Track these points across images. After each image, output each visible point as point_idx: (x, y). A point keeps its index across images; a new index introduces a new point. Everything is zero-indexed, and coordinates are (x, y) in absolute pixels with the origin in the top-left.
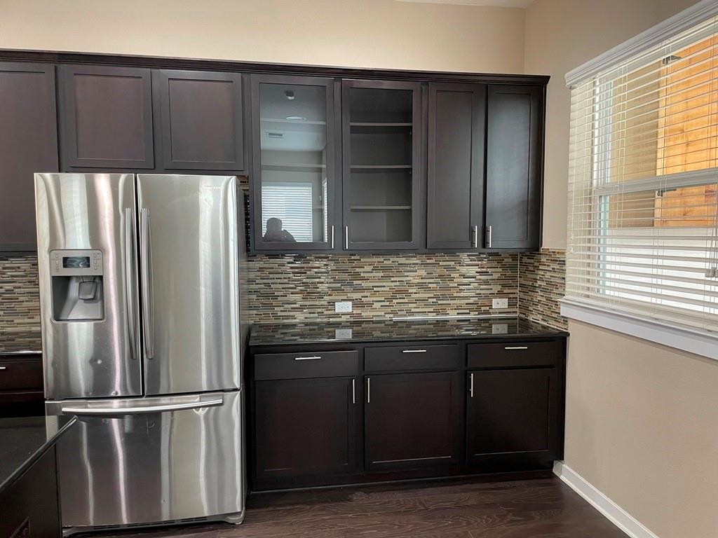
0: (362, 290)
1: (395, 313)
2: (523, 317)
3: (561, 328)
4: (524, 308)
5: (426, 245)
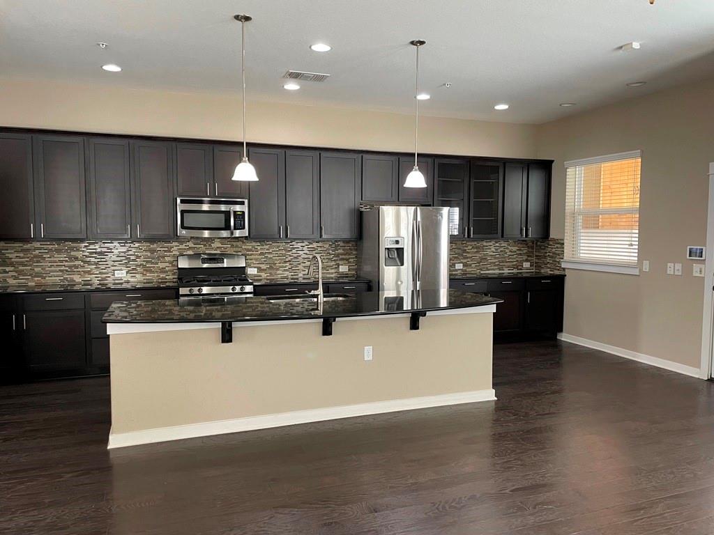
0: (467, 258)
1: (481, 269)
2: (538, 271)
3: (562, 273)
4: (538, 267)
5: (502, 236)
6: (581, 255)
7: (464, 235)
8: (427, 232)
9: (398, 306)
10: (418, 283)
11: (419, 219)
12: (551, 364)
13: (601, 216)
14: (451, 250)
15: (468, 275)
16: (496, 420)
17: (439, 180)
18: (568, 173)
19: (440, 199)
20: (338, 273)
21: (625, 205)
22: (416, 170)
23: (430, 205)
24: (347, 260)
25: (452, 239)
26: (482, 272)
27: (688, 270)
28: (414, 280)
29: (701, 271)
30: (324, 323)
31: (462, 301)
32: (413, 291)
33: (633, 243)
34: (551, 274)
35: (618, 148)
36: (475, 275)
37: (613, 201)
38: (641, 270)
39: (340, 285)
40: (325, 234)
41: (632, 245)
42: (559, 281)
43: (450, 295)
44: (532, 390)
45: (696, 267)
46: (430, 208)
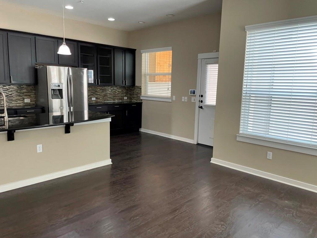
0: (97, 95)
1: (105, 100)
2: (130, 101)
3: (141, 102)
4: (131, 99)
5: (114, 84)
6: (149, 93)
7: (96, 83)
8: (76, 81)
9: (60, 120)
10: (72, 108)
11: (71, 74)
12: (137, 143)
13: (156, 76)
14: (89, 91)
15: (98, 103)
16: (112, 175)
17: (81, 54)
18: (142, 56)
19: (82, 64)
20: (24, 103)
21: (165, 71)
22: (64, 44)
23: (77, 67)
24: (29, 96)
25: (89, 85)
26: (105, 102)
27: (189, 99)
28: (69, 106)
29: (194, 100)
30: (8, 133)
31: (95, 116)
32: (69, 112)
33: (169, 88)
34: (136, 102)
35: (163, 46)
36: (102, 103)
37: (161, 70)
38: (172, 100)
39: (25, 110)
40: (13, 80)
41: (168, 89)
42: (139, 105)
43: (89, 113)
44: (128, 157)
45: (193, 98)
46: (77, 68)
